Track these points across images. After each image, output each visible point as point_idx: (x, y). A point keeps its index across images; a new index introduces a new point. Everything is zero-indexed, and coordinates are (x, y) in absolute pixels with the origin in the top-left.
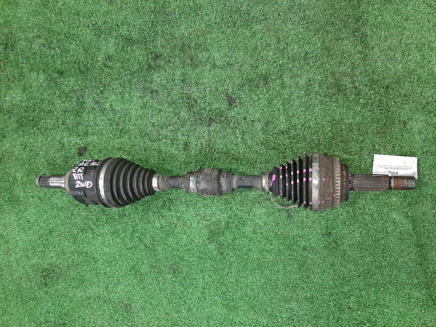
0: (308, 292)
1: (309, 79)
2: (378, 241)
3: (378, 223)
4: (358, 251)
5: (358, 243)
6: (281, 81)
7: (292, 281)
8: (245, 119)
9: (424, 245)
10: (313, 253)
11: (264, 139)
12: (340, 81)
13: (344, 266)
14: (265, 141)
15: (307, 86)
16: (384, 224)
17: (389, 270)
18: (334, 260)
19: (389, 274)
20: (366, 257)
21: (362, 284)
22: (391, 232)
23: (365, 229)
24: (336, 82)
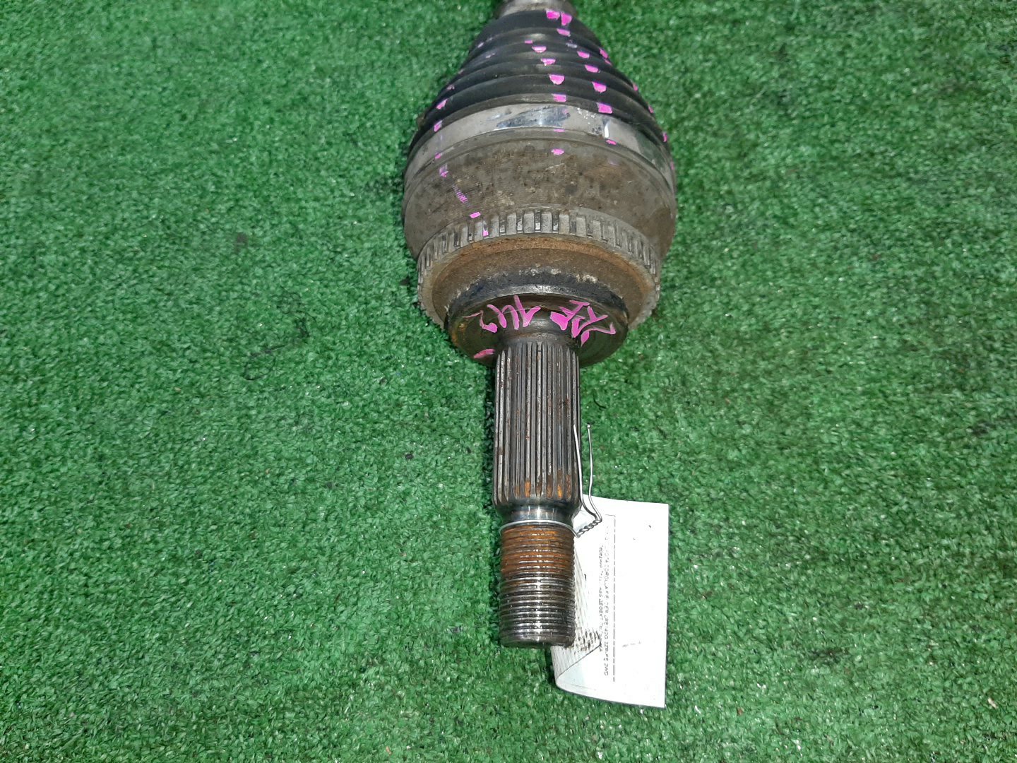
0: (61, 258)
1: (997, 233)
2: (251, 537)
3: (341, 534)
4: (215, 450)
5: (253, 448)
6: (965, 143)
7: (112, 194)
8: (790, 29)
9: (208, 748)
10: (220, 275)
11: (711, 92)
12: (1001, 364)
13: (151, 394)
14: (704, 96)
15: (960, 227)
16: (330, 559)
17: (112, 587)
18: (184, 356)
19: (96, 585)
20: (185, 483)
21: (63, 470)
22: (291, 589)
23: (311, 480)
24: (997, 345)
